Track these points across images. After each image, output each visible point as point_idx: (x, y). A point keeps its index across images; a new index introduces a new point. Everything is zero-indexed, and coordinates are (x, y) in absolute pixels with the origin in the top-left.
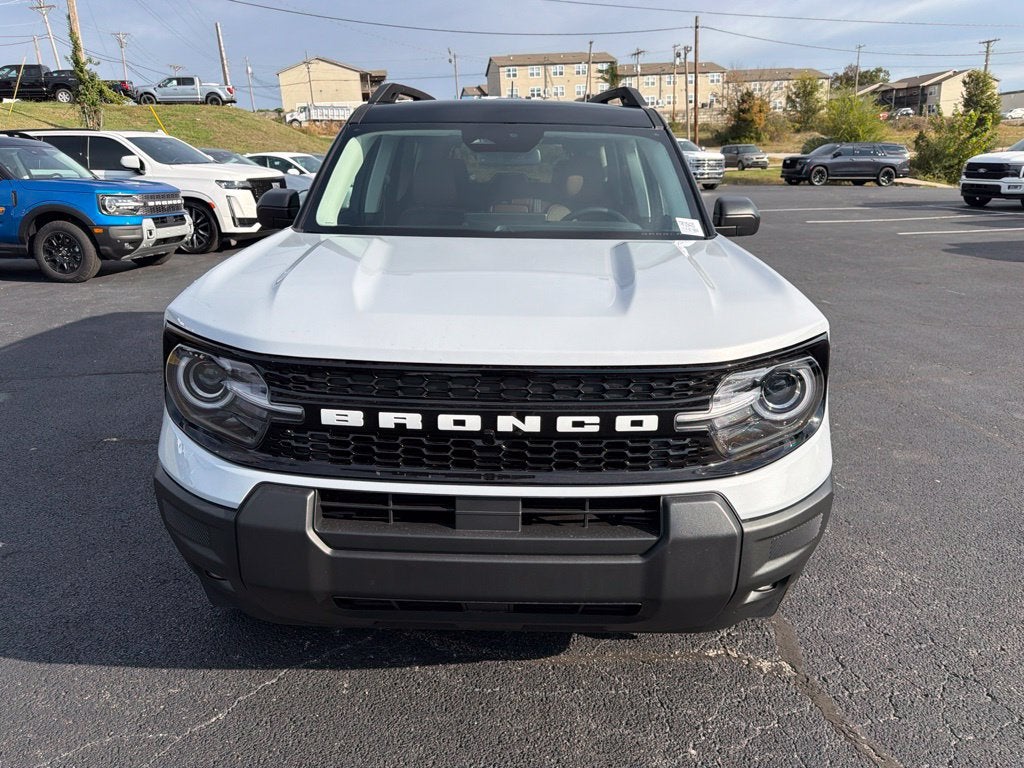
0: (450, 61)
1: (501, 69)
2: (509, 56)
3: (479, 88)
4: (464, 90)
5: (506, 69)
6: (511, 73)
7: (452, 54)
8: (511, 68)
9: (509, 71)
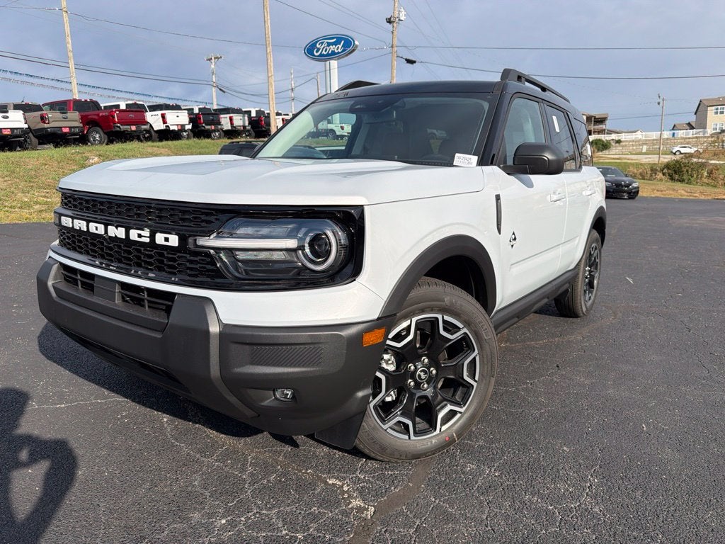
0: (659, 104)
1: (709, 108)
2: (719, 98)
3: (689, 124)
4: (675, 126)
5: (714, 108)
6: (719, 111)
7: (661, 98)
8: (719, 107)
9: (717, 109)
